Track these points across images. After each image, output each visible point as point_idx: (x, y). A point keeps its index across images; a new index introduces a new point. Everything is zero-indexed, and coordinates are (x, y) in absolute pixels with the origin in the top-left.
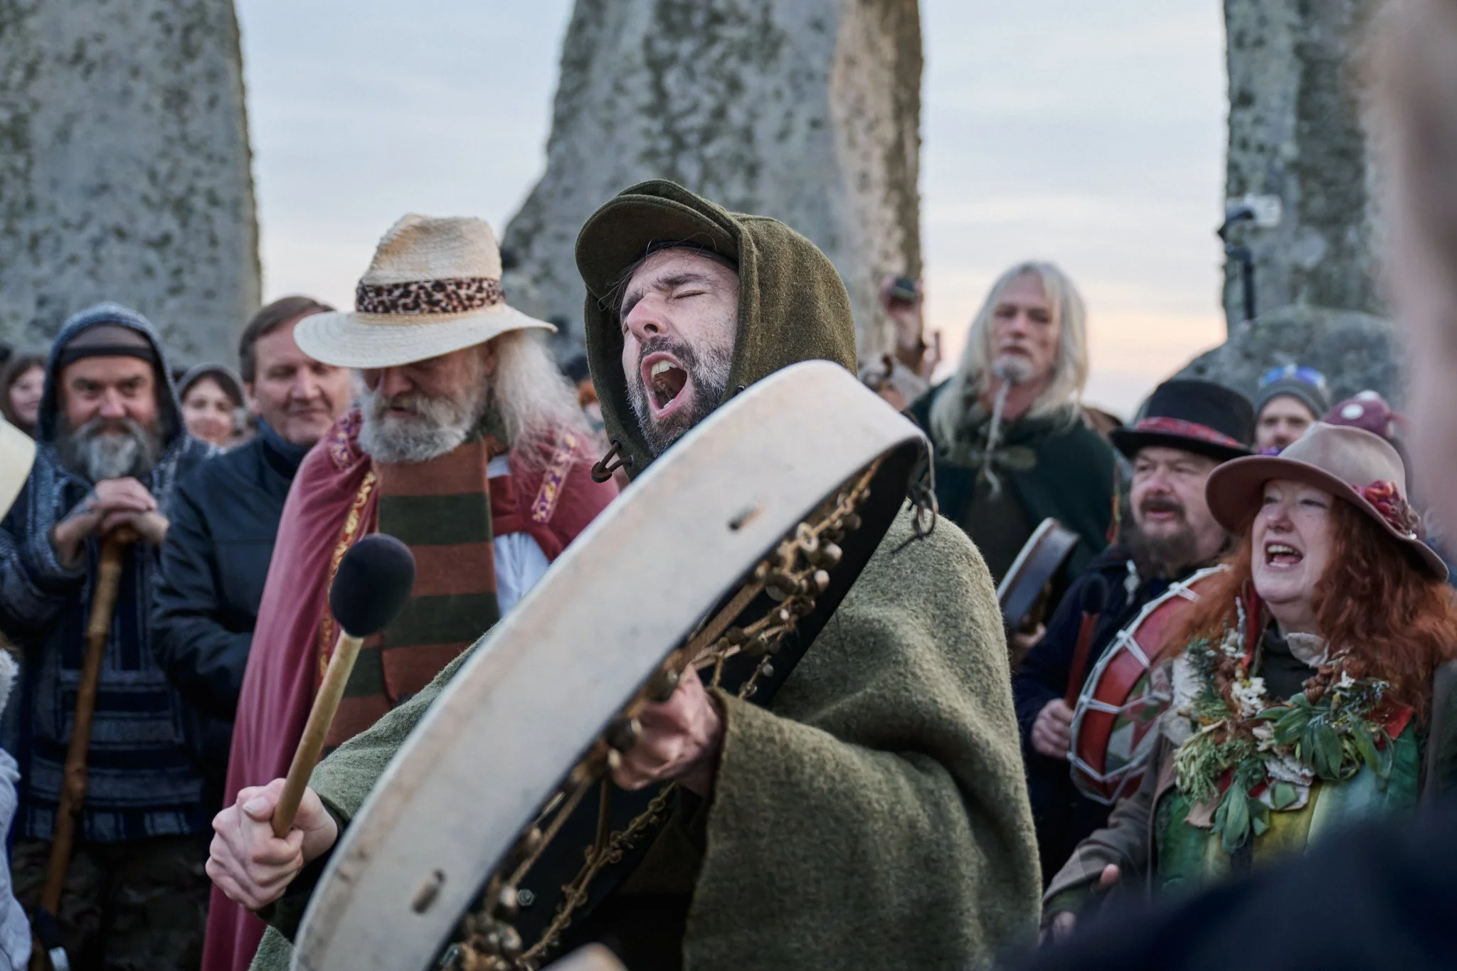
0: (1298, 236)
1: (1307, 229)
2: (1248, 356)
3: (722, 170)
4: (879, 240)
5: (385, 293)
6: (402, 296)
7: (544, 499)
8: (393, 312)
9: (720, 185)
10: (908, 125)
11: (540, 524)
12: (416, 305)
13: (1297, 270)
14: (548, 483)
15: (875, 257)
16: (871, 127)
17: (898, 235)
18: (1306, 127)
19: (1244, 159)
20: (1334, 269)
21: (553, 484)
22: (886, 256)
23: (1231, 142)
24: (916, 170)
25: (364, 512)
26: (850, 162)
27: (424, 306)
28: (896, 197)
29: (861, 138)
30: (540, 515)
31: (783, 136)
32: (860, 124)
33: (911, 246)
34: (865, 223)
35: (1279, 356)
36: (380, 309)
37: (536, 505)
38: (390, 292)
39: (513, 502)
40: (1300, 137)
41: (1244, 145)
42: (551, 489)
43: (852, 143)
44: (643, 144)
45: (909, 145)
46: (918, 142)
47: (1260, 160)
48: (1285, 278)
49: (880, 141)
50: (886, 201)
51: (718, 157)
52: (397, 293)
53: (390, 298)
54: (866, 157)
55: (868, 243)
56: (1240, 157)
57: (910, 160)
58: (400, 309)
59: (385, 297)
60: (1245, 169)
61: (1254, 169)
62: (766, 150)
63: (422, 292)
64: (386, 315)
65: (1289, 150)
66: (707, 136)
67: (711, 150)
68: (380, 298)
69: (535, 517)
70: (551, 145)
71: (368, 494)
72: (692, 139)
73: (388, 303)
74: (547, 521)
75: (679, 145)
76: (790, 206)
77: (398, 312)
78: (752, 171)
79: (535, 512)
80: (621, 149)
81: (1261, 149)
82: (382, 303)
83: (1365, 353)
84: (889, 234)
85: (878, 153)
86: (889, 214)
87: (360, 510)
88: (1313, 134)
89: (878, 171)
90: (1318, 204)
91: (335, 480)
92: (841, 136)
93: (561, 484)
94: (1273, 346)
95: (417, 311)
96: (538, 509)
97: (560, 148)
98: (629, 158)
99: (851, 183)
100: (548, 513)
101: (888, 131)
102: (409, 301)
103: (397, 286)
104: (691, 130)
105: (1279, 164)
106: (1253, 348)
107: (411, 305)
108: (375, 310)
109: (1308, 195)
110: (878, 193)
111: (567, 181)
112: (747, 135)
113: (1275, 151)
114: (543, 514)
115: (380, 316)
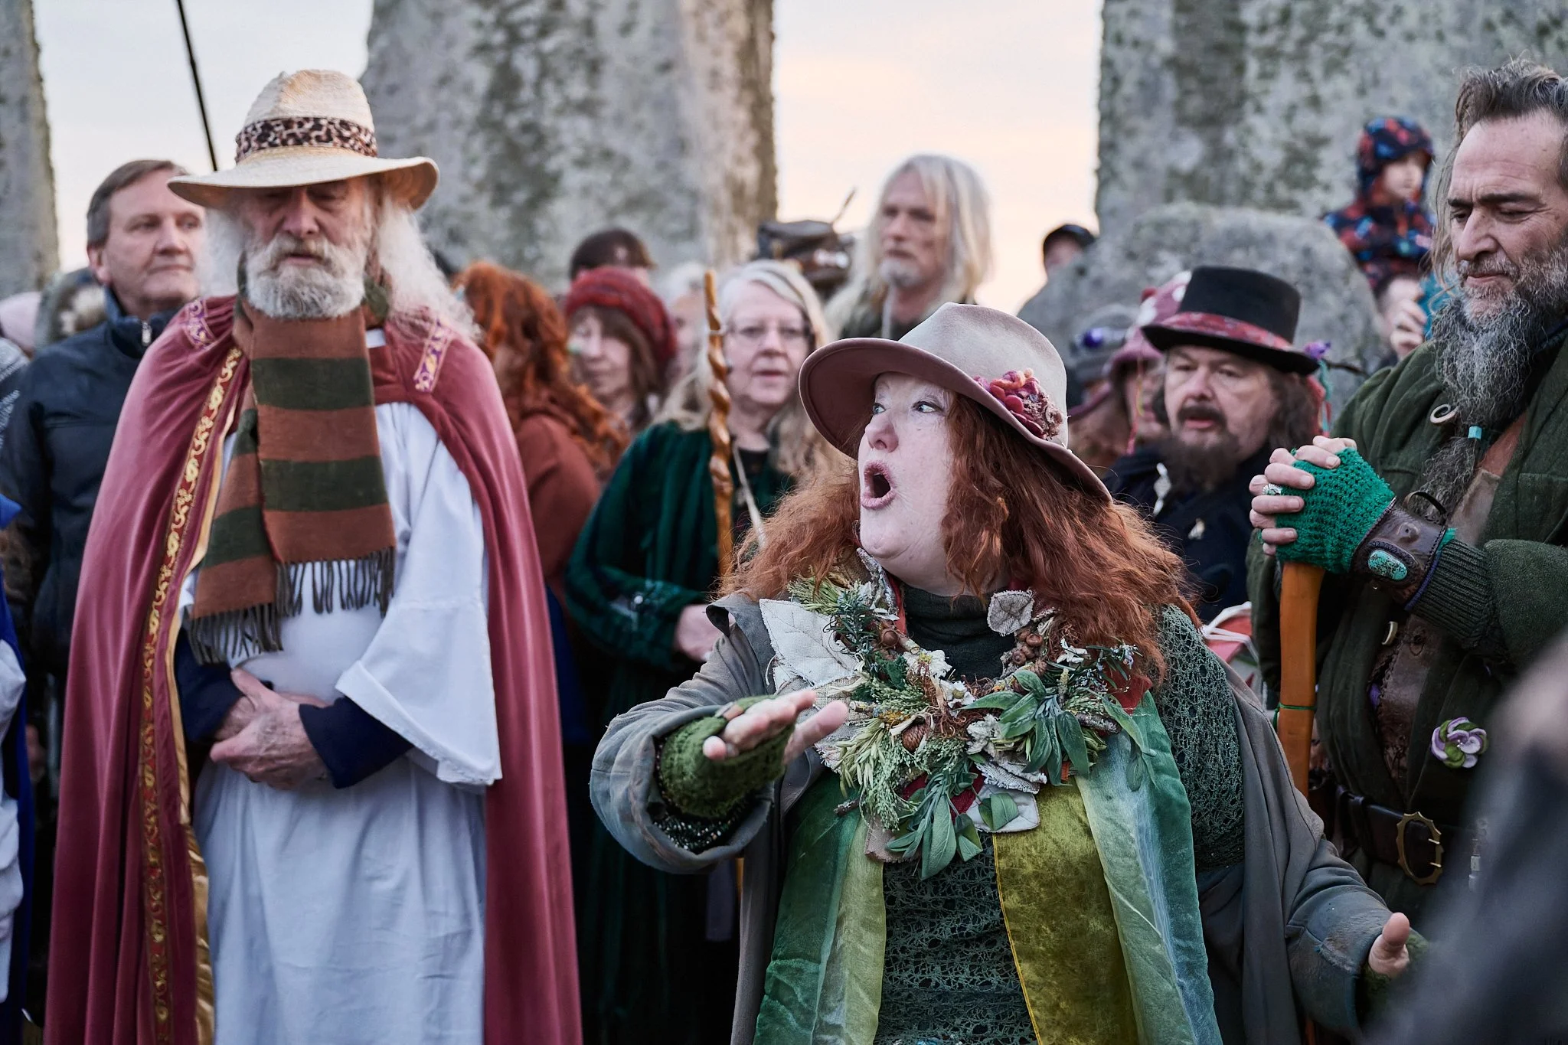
0: (1175, 137)
1: (1183, 130)
2: (1131, 256)
3: (560, 65)
4: (731, 145)
5: (296, 126)
6: (313, 129)
7: (424, 369)
8: (306, 144)
9: (560, 83)
10: (761, 18)
11: (425, 393)
12: (329, 139)
13: (1173, 173)
14: (428, 355)
15: (727, 161)
16: (723, 18)
17: (752, 138)
18: (1183, 21)
19: (1118, 55)
20: (1211, 173)
21: (434, 357)
22: (739, 161)
23: (1104, 38)
24: (769, 68)
25: (231, 387)
26: (698, 58)
27: (336, 140)
28: (749, 98)
29: (712, 32)
30: (423, 385)
31: (626, 29)
32: (709, 17)
33: (765, 151)
34: (716, 126)
35: (1164, 256)
36: (291, 142)
37: (417, 375)
38: (301, 125)
39: (393, 373)
40: (1177, 31)
41: (1119, 40)
42: (432, 362)
43: (701, 37)
44: (474, 37)
45: (762, 38)
46: (772, 37)
47: (1135, 56)
48: (1161, 182)
49: (731, 36)
50: (738, 101)
51: (556, 51)
52: (308, 126)
53: (302, 130)
54: (716, 53)
55: (721, 147)
56: (1114, 52)
57: (762, 59)
58: (313, 141)
59: (295, 129)
60: (1120, 65)
61: (1129, 65)
62: (609, 42)
63: (331, 127)
64: (299, 148)
65: (1166, 45)
66: (545, 29)
67: (549, 44)
68: (290, 131)
69: (418, 387)
70: (371, 39)
71: (234, 369)
72: (528, 31)
73: (300, 136)
74: (431, 390)
75: (514, 38)
76: (636, 105)
77: (311, 144)
78: (594, 67)
79: (418, 382)
80: (450, 44)
81: (1136, 44)
82: (293, 135)
83: (1253, 252)
84: (741, 138)
85: (729, 48)
86: (742, 116)
87: (225, 385)
88: (1191, 28)
89: (729, 67)
90: (1195, 104)
91: (192, 359)
92: (690, 28)
93: (442, 358)
94: (1158, 245)
95: (330, 144)
96: (421, 380)
97: (382, 42)
98: (459, 52)
99: (700, 81)
100: (431, 383)
101: (739, 25)
102: (322, 133)
103: (307, 119)
104: (527, 22)
105: (1155, 61)
106: (1137, 248)
107: (324, 138)
108: (284, 143)
109: (1186, 93)
110: (730, 92)
111: (391, 78)
112: (588, 28)
113: (1151, 47)
114: (426, 384)
115: (291, 149)
